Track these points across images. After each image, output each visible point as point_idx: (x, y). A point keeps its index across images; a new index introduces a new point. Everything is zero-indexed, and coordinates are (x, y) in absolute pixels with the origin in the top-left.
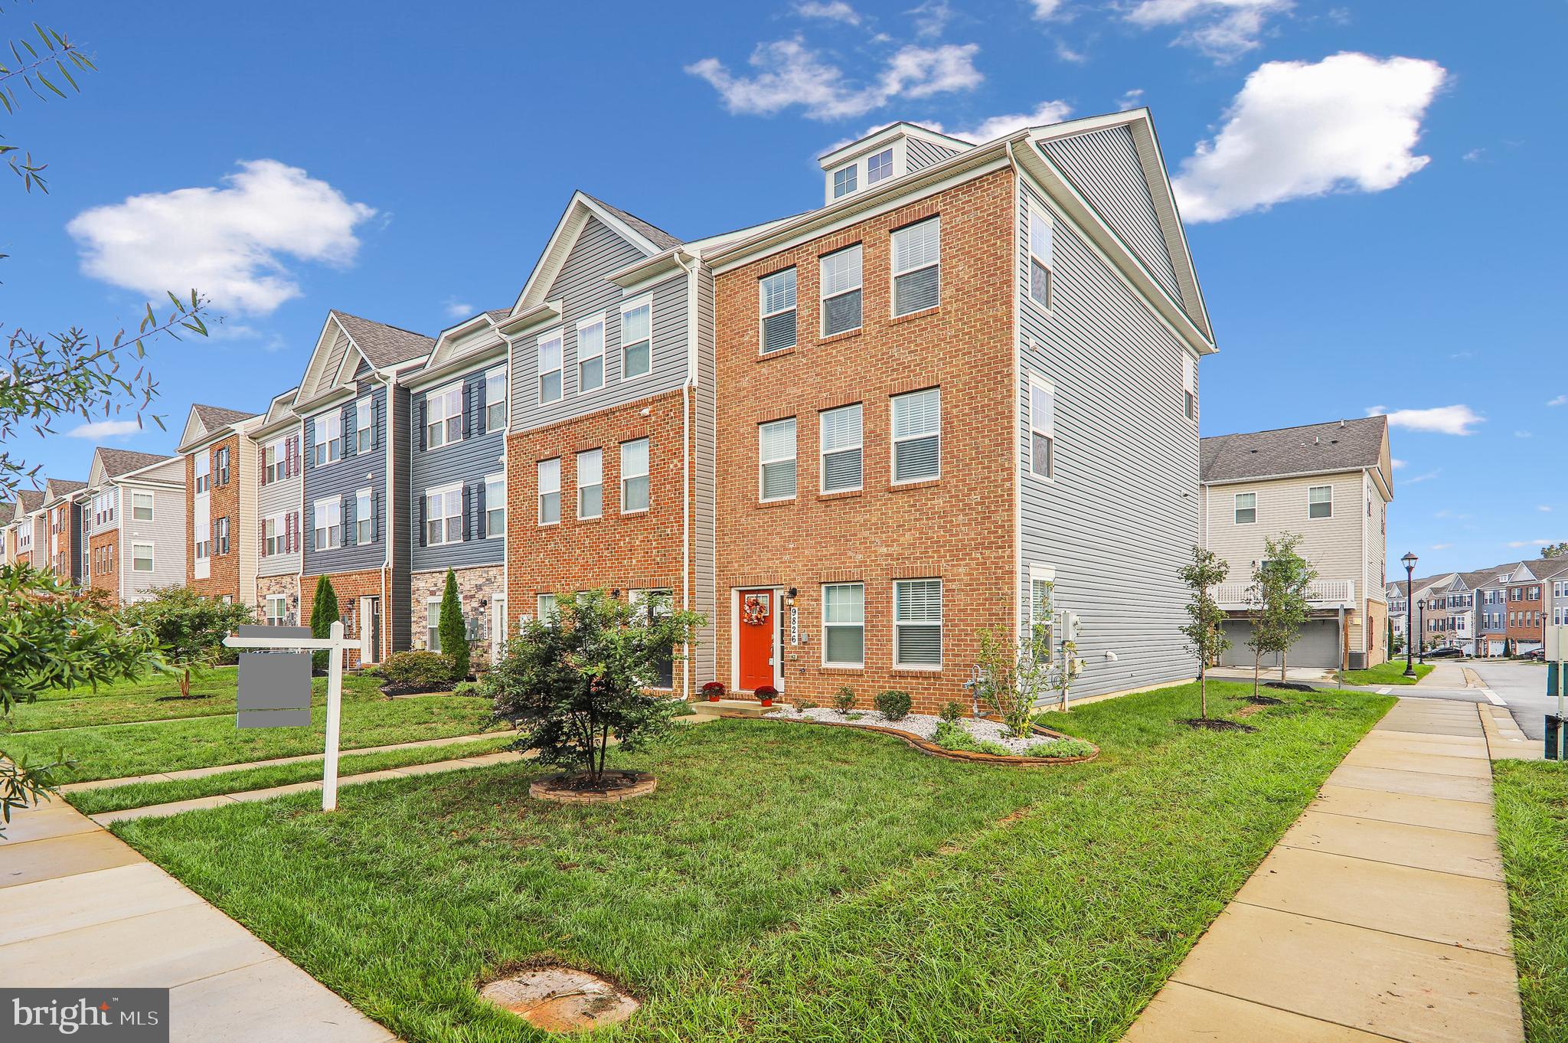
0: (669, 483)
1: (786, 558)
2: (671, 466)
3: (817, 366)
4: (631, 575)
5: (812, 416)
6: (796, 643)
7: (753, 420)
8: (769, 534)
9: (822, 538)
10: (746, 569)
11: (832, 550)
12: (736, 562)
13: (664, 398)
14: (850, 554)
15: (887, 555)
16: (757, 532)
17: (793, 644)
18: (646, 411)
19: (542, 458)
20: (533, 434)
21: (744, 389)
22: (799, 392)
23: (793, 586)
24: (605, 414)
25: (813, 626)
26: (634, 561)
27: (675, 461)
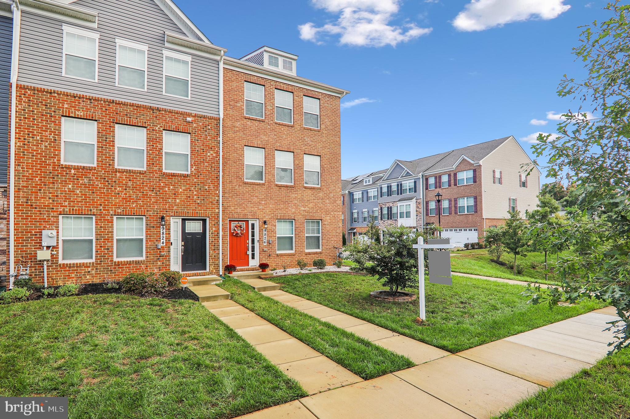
0: (207, 162)
1: (261, 207)
2: (209, 154)
3: (275, 131)
4: (175, 208)
5: (273, 151)
6: (266, 244)
7: (244, 142)
8: (251, 196)
9: (278, 201)
10: (239, 210)
11: (282, 206)
12: (232, 207)
13: (204, 117)
14: (290, 209)
15: (304, 211)
16: (245, 194)
17: (264, 244)
18: (189, 119)
19: (71, 115)
20: (58, 94)
21: (237, 127)
22: (267, 139)
23: (264, 220)
24: (151, 108)
25: (274, 237)
26: (178, 201)
27: (212, 152)
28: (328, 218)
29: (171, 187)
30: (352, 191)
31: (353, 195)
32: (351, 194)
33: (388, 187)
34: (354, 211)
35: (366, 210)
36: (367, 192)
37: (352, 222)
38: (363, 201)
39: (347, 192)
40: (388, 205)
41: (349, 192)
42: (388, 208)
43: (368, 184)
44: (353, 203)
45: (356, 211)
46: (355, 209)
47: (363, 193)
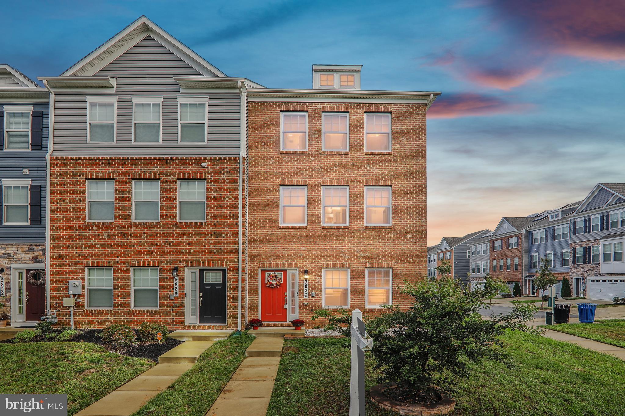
0: (225, 208)
1: (301, 254)
2: (227, 199)
3: (321, 163)
4: (189, 258)
5: (318, 187)
6: (307, 297)
7: (279, 182)
8: (288, 242)
9: (324, 246)
10: (272, 259)
11: (331, 253)
12: (264, 255)
13: (222, 159)
14: (342, 255)
15: (363, 257)
16: (279, 240)
17: (305, 297)
18: (205, 164)
19: (93, 177)
20: (83, 160)
21: (270, 165)
22: (310, 174)
23: (305, 269)
24: (165, 160)
25: (318, 289)
26: (192, 251)
27: (230, 197)
28: (403, 265)
29: (185, 237)
30: (530, 229)
31: (532, 234)
32: (530, 234)
33: (585, 221)
34: (533, 254)
35: (552, 252)
36: (554, 230)
37: (531, 268)
38: (547, 241)
39: (523, 231)
40: (584, 245)
41: (527, 231)
42: (585, 248)
43: (555, 219)
44: (532, 243)
45: (537, 254)
46: (535, 252)
47: (546, 232)
